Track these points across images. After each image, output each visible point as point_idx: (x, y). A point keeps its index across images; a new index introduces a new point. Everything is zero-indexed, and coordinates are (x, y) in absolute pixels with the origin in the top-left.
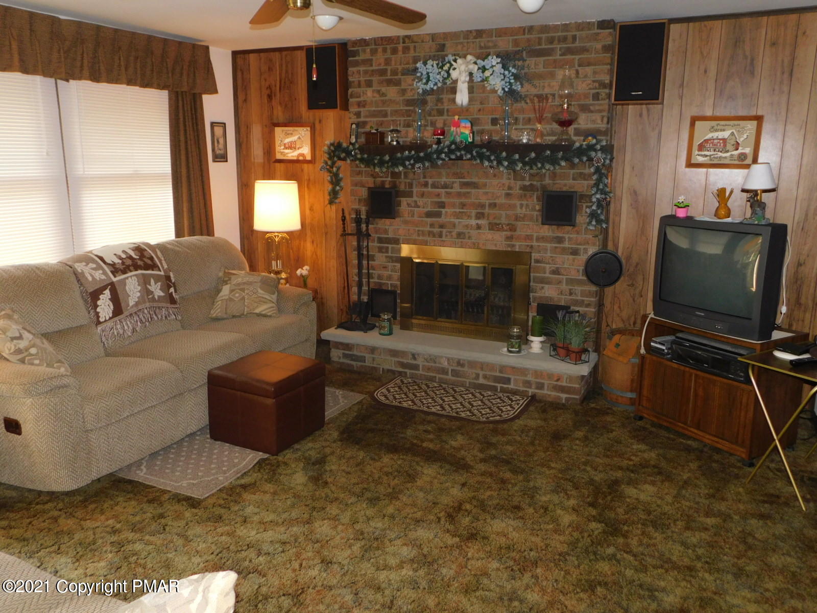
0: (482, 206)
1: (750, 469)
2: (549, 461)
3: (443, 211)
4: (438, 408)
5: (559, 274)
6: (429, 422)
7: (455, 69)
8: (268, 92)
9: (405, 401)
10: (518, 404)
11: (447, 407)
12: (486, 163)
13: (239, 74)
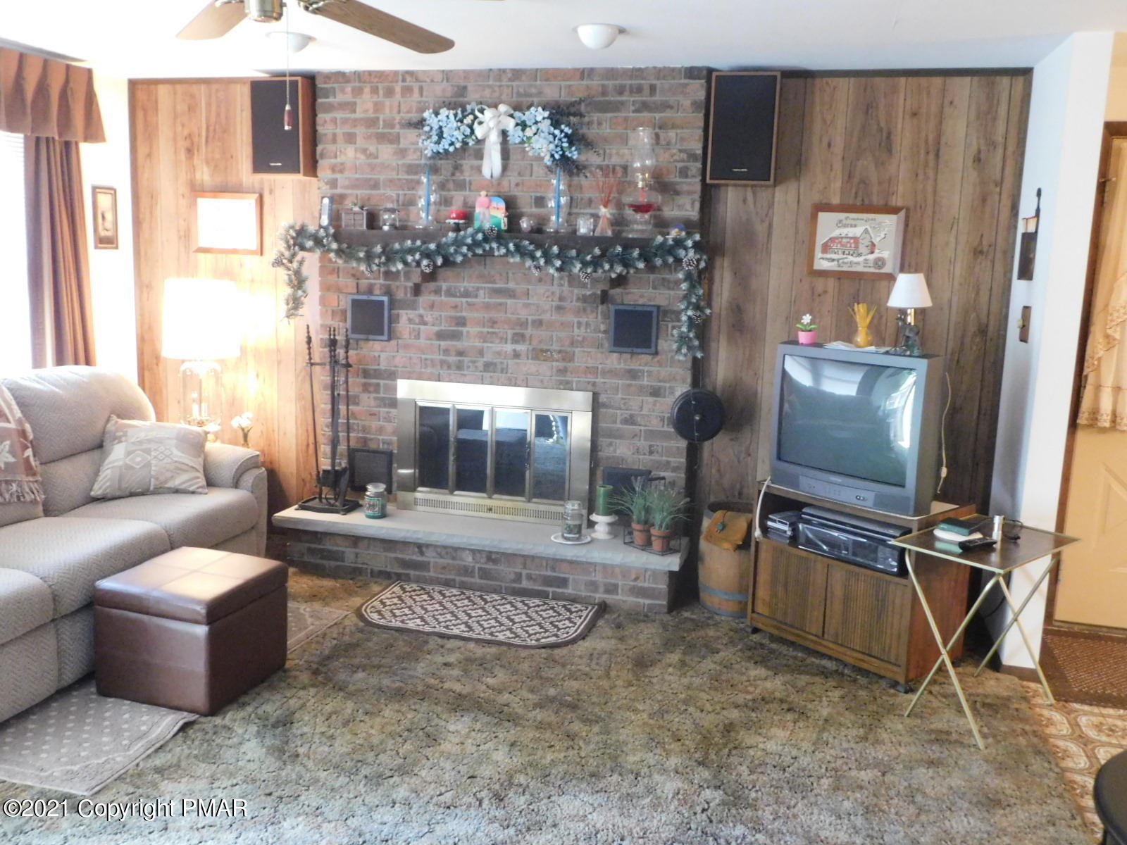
0: (524, 324)
1: (909, 696)
2: (634, 700)
3: (464, 330)
4: (463, 627)
5: (634, 423)
6: (451, 651)
7: (480, 123)
8: (187, 144)
9: (410, 619)
10: (580, 617)
11: (475, 626)
12: (529, 263)
13: (140, 114)
